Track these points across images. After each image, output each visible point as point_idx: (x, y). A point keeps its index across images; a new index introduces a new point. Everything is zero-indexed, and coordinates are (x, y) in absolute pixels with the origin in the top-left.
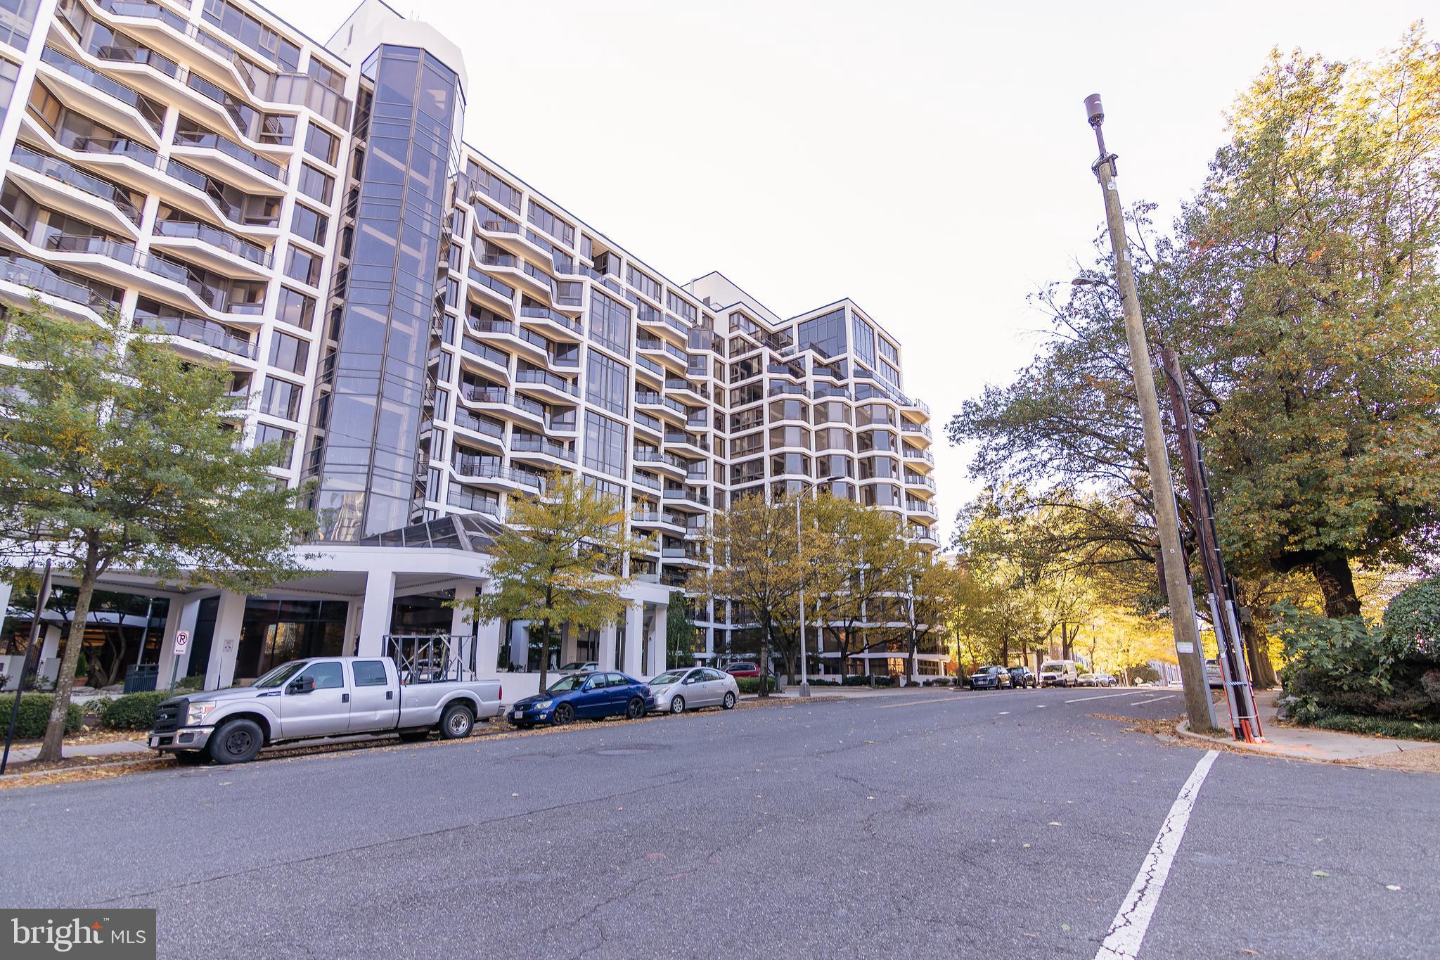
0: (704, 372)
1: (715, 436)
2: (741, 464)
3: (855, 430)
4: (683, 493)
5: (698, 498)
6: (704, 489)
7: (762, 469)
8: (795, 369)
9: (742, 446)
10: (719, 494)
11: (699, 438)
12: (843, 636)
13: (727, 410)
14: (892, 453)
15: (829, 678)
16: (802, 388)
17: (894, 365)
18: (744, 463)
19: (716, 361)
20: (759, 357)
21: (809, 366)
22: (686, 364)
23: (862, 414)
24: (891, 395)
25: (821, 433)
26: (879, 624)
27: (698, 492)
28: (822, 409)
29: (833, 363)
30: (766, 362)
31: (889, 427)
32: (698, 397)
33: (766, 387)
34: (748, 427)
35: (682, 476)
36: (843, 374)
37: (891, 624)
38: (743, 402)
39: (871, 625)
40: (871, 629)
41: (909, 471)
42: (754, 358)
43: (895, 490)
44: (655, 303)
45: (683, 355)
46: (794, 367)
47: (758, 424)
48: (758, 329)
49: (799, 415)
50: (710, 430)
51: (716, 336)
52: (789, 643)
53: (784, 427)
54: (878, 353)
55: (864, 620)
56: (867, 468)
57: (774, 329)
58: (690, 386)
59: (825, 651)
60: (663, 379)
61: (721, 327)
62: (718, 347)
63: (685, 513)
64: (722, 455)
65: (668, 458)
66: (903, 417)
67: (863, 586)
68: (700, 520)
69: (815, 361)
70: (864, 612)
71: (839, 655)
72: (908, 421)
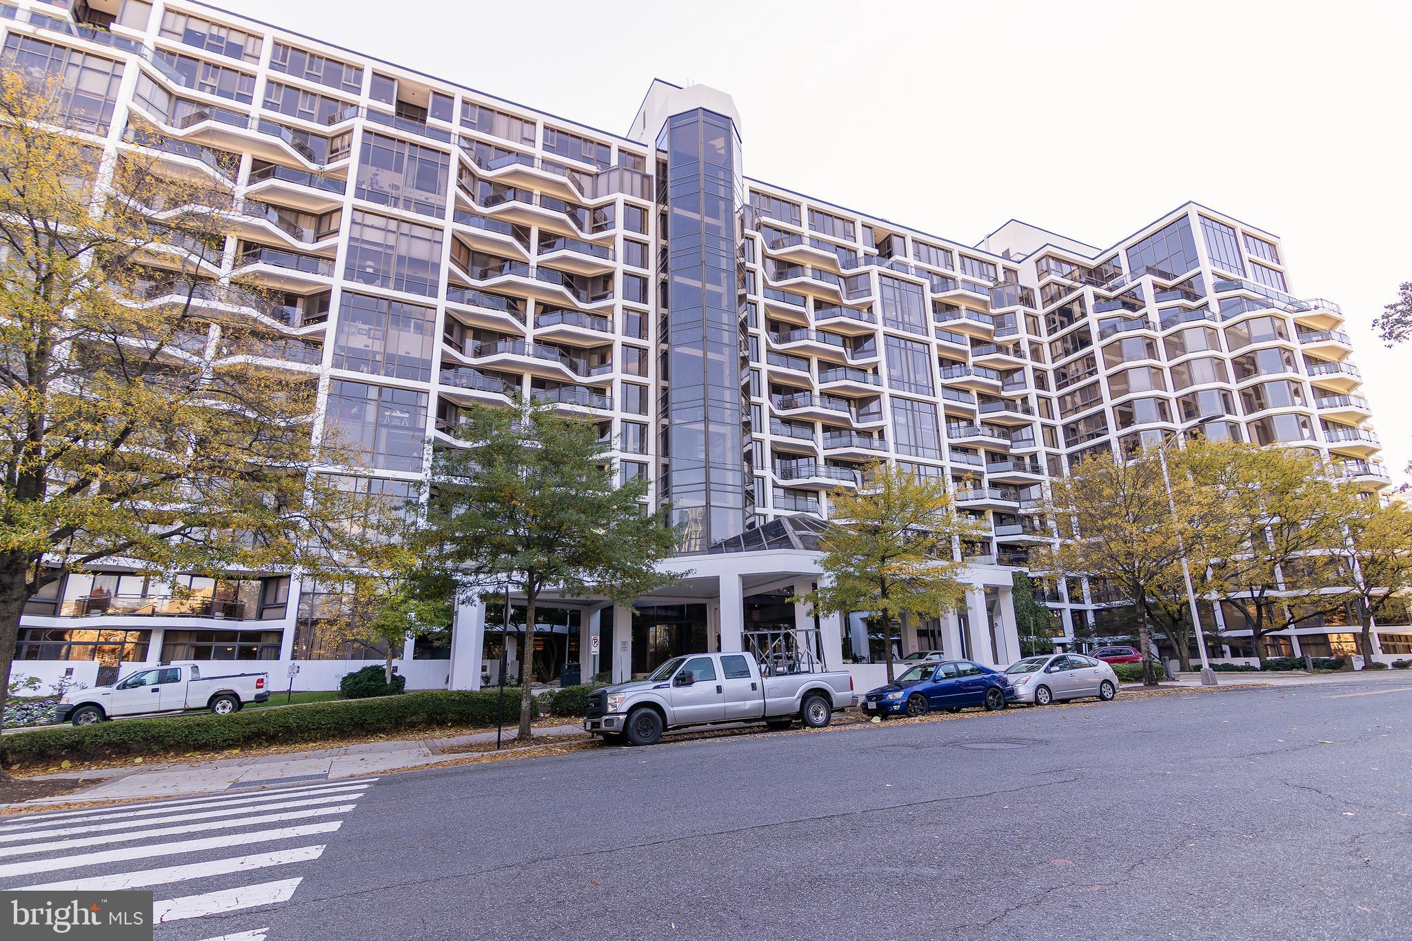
0: (1015, 330)
1: (1039, 397)
2: (1077, 422)
3: (1227, 355)
4: (1010, 464)
5: (1028, 468)
6: (1034, 457)
7: (1105, 423)
8: (1131, 301)
9: (1073, 402)
10: (1053, 460)
11: (1019, 402)
12: (1252, 610)
13: (1049, 366)
14: (1290, 374)
15: (1240, 661)
16: (1145, 321)
17: (1274, 265)
18: (1079, 420)
19: (1026, 315)
20: (1080, 299)
21: (1148, 294)
22: (992, 327)
23: (1236, 335)
24: (1276, 303)
25: (1179, 368)
26: (1306, 592)
27: (1027, 460)
28: (1175, 340)
29: (1181, 283)
30: (1090, 302)
31: (1281, 342)
32: (1012, 358)
33: (1095, 330)
34: (1079, 379)
35: (1005, 447)
36: (1197, 291)
37: (1324, 591)
38: (1067, 353)
39: (1295, 593)
40: (1295, 598)
41: (1321, 392)
42: (1073, 301)
43: (1302, 419)
44: (948, 272)
45: (988, 318)
46: (1128, 300)
47: (1091, 374)
48: (1074, 268)
49: (1144, 352)
50: (1032, 391)
51: (1023, 288)
52: (1175, 621)
53: (1125, 370)
54: (1246, 255)
55: (1282, 587)
56: (1254, 398)
57: (1094, 264)
58: (1000, 348)
59: (1227, 629)
60: (968, 348)
61: (1028, 277)
62: (1027, 300)
63: (1015, 486)
64: (1050, 415)
65: (986, 430)
66: (1299, 327)
67: (1272, 547)
68: (1034, 492)
69: (1155, 286)
70: (1279, 577)
71: (1250, 632)
72: (1309, 329)
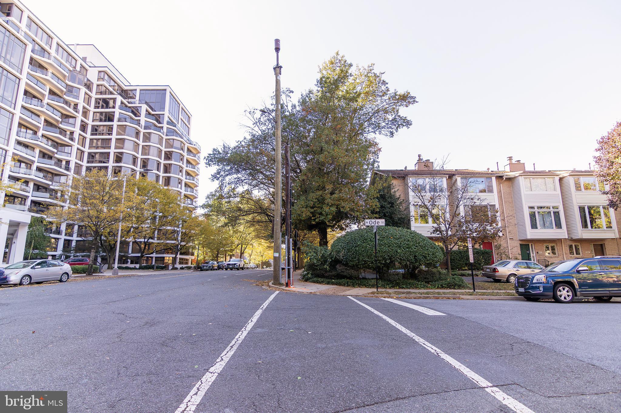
0: (77, 97)
1: (80, 135)
2: (96, 153)
3: (164, 149)
4: (53, 162)
5: (63, 166)
6: (68, 162)
7: (109, 158)
8: (135, 112)
9: (97, 144)
10: (78, 167)
11: (68, 133)
12: (143, 246)
13: (90, 122)
14: (180, 164)
15: (132, 266)
16: (138, 123)
17: (188, 124)
18: (97, 153)
19: (86, 93)
20: (114, 100)
21: (143, 112)
22: (65, 90)
23: (168, 142)
24: (184, 137)
25: (145, 147)
26: (162, 241)
27: (64, 163)
28: (148, 136)
29: (157, 115)
30: (118, 103)
31: (181, 152)
32: (71, 110)
33: (117, 116)
34: (103, 134)
35: (53, 152)
36: (161, 121)
37: (168, 242)
38: (101, 120)
39: (159, 241)
40: (158, 243)
41: (188, 174)
42: (111, 99)
43: (180, 181)
44: (47, 48)
45: (63, 84)
46: (134, 110)
47: (109, 134)
48: (116, 85)
49: (134, 135)
50: (77, 131)
51: (88, 80)
52: (111, 248)
53: (124, 139)
54: (180, 116)
55: (156, 239)
56: (167, 169)
57: (126, 88)
58: (66, 102)
59: (132, 253)
60: (47, 93)
61: (93, 75)
62: (88, 86)
63: (52, 173)
64: (83, 145)
65: (44, 140)
66: (188, 149)
67: (157, 224)
68: (63, 179)
69: (147, 111)
70: (156, 236)
71: (139, 255)
72: (191, 151)
